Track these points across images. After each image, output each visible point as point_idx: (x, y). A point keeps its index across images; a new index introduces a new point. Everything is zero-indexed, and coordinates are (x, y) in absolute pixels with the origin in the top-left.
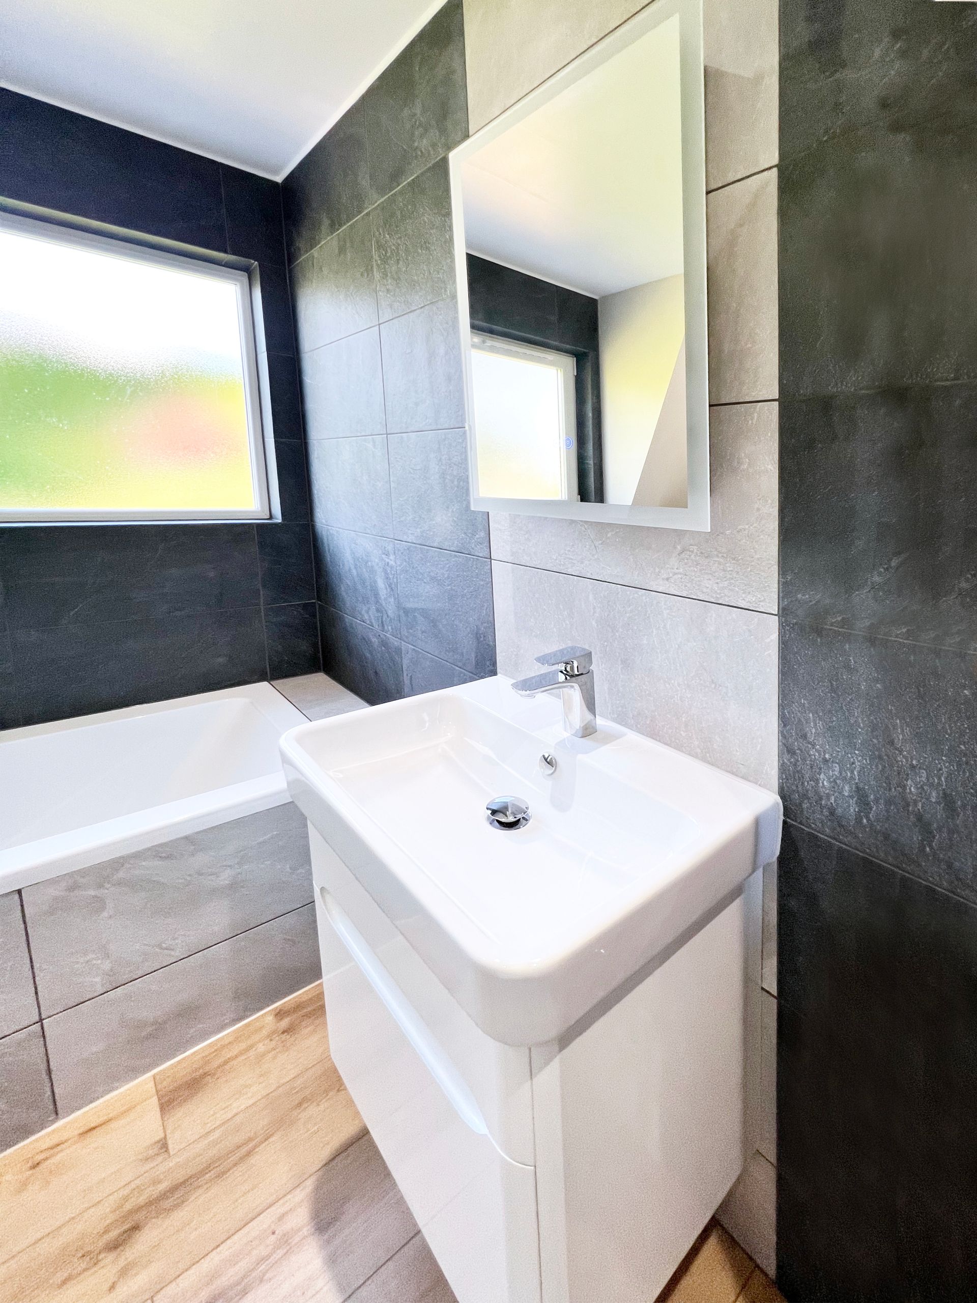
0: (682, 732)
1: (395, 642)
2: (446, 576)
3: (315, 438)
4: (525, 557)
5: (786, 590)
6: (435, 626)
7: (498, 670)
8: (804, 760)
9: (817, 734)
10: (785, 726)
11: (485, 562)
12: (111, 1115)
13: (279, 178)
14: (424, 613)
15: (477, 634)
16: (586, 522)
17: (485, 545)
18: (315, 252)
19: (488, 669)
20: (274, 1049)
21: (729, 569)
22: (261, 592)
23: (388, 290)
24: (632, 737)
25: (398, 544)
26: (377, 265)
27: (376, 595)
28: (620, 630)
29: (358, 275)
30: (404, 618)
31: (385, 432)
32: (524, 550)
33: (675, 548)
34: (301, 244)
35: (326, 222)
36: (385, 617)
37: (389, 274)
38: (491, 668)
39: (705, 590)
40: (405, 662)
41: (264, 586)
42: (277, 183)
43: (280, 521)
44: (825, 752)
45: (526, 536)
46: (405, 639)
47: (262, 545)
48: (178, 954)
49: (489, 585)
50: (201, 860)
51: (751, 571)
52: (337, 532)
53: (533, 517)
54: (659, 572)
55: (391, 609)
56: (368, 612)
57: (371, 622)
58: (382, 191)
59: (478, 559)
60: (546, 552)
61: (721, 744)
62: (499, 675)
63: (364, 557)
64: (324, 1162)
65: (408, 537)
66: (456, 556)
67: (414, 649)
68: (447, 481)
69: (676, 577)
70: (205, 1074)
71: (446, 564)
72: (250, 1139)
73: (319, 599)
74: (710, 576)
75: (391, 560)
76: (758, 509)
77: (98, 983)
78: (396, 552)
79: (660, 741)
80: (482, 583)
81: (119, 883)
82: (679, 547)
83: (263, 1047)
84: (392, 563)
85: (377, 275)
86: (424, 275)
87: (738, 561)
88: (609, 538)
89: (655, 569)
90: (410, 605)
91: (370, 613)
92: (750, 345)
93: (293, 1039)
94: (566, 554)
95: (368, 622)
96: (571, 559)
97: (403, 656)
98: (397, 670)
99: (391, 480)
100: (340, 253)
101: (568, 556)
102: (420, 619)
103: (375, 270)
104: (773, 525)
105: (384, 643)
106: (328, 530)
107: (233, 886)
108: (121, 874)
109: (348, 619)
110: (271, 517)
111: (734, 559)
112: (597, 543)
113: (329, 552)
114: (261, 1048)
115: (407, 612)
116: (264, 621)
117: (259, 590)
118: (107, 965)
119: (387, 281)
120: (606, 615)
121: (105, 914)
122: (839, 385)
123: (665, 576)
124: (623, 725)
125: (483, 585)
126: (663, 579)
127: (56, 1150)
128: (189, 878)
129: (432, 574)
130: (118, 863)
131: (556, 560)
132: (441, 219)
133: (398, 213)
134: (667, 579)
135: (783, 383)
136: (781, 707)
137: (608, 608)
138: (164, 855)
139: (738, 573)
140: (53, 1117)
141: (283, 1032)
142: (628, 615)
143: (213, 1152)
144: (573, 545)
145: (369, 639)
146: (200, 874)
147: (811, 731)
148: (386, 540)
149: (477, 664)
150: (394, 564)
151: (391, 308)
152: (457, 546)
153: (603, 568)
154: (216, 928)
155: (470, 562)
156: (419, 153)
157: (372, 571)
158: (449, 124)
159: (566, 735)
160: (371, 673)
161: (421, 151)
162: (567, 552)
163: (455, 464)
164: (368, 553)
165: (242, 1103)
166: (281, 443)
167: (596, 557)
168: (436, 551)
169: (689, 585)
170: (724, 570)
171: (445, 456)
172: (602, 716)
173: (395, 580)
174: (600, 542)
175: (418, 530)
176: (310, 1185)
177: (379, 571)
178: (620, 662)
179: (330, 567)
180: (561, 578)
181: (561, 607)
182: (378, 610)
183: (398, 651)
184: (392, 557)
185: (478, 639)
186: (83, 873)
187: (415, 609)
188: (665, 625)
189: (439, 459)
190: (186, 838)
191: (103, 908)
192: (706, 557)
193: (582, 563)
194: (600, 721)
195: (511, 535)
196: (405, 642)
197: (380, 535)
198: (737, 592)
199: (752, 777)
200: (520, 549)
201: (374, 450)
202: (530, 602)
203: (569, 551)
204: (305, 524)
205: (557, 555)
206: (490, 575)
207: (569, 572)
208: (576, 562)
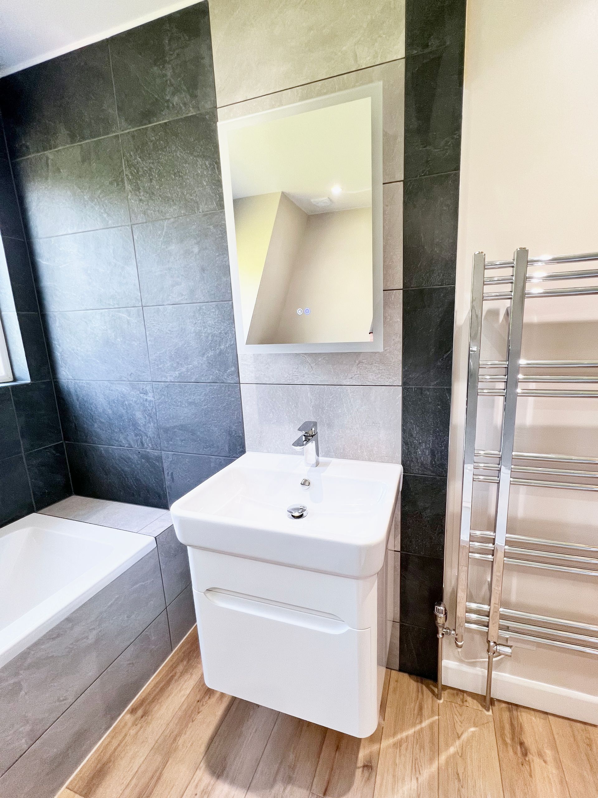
0: (359, 451)
1: (155, 453)
2: (202, 400)
3: (56, 310)
4: (266, 379)
5: (405, 375)
6: (194, 434)
7: (247, 449)
8: (411, 446)
9: (417, 433)
10: (404, 433)
11: (235, 386)
14: (183, 428)
15: (229, 432)
16: (305, 354)
17: (235, 375)
18: (49, 154)
19: (238, 451)
20: (141, 728)
21: (381, 369)
22: (22, 442)
23: (141, 200)
24: (334, 460)
25: (155, 384)
26: (128, 179)
27: (135, 424)
29: (107, 183)
30: (163, 435)
31: (141, 305)
32: (264, 374)
33: (355, 362)
35: (64, 132)
36: (144, 438)
37: (142, 188)
38: (241, 450)
39: (370, 380)
40: (165, 465)
41: (23, 436)
43: (29, 382)
44: (419, 440)
45: (266, 366)
46: (165, 449)
47: (17, 404)
48: (70, 700)
49: (239, 400)
51: (391, 368)
53: (271, 354)
54: (347, 375)
55: (151, 431)
56: (125, 438)
57: (129, 444)
58: (131, 121)
59: (229, 385)
60: (280, 374)
61: (377, 450)
62: (247, 452)
63: (120, 398)
64: (204, 753)
65: (167, 378)
66: (211, 385)
67: (173, 454)
69: (356, 376)
70: (104, 765)
71: (202, 392)
72: (156, 771)
73: (67, 439)
74: (372, 373)
75: (149, 397)
76: (394, 340)
77: (23, 743)
78: (154, 390)
79: (348, 459)
80: (233, 399)
81: (28, 668)
82: (357, 362)
84: (150, 399)
85: (128, 187)
86: (178, 195)
87: (385, 364)
88: (320, 361)
89: (345, 374)
90: (169, 425)
91: (128, 438)
92: (391, 263)
93: (150, 717)
94: (293, 373)
95: (126, 446)
96: (297, 376)
97: (164, 461)
98: (158, 472)
99: (148, 339)
100: (83, 161)
101: (294, 374)
102: (180, 432)
103: (126, 182)
104: (400, 346)
105: (146, 457)
106: (75, 383)
107: (97, 642)
108: (29, 661)
109: (102, 448)
110: (15, 380)
111: (383, 364)
112: (312, 365)
113: (78, 400)
114: (132, 732)
115: (166, 430)
116: (26, 466)
117: (19, 440)
118: (28, 728)
119: (140, 193)
120: (318, 402)
121: (23, 693)
122: (427, 284)
123: (350, 377)
124: (328, 457)
125: (234, 401)
126: (349, 378)
128: (70, 647)
129: (190, 400)
130: (23, 656)
131: (287, 377)
132: (193, 158)
133: (151, 144)
134: (351, 378)
135: (404, 282)
136: (403, 425)
137: (319, 398)
138: (54, 636)
139: (385, 370)
141: (142, 717)
142: (330, 400)
144: (298, 368)
145: (129, 458)
146: (78, 641)
147: (414, 433)
148: (143, 384)
149: (230, 450)
150: (152, 399)
151: (145, 214)
152: (212, 378)
153: (316, 377)
154: (90, 674)
155: (223, 388)
156: (171, 105)
157: (129, 407)
158: (199, 92)
161: (173, 104)
162: (294, 372)
164: (124, 395)
165: (139, 761)
166: (23, 315)
167: (312, 372)
168: (193, 385)
169: (362, 379)
170: (379, 370)
171: (200, 321)
173: (154, 410)
174: (315, 364)
175: (177, 373)
176: (203, 766)
177: (137, 406)
180: (290, 387)
181: (291, 403)
182: (137, 435)
183: (159, 459)
184: (150, 395)
185: (230, 435)
187: (174, 427)
188: (350, 401)
191: (21, 689)
192: (371, 365)
193: (304, 377)
195: (255, 367)
196: (165, 451)
197: (137, 380)
198: (385, 379)
199: (390, 461)
200: (262, 374)
201: (128, 318)
202: (269, 405)
203: (295, 371)
204: (48, 382)
205: (287, 374)
206: (239, 394)
207: (295, 383)
208: (300, 377)
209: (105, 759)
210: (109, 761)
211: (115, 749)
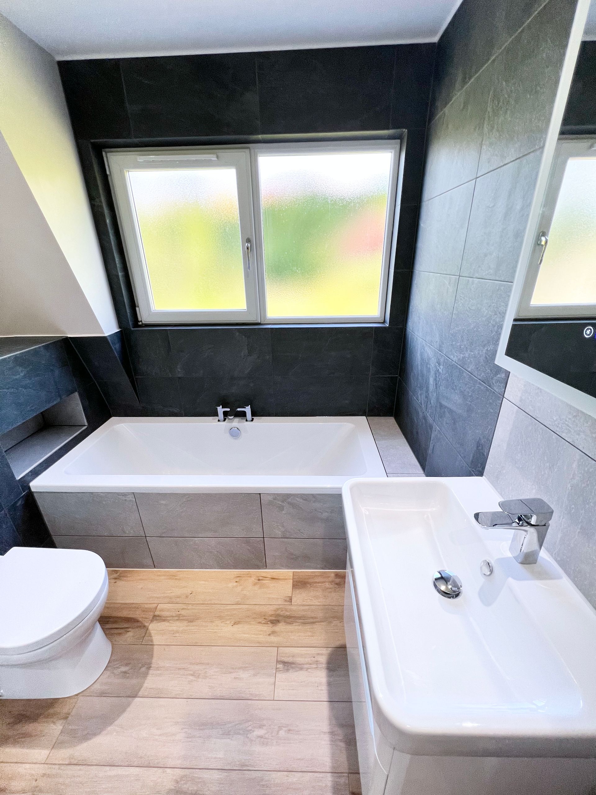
1: (430, 420)
2: (470, 394)
3: (419, 270)
4: (530, 407)
6: (454, 423)
7: (485, 474)
11: (499, 397)
12: (279, 578)
13: (435, 39)
14: (451, 412)
15: (478, 442)
17: (502, 384)
18: (446, 110)
19: (478, 468)
22: (371, 368)
23: (490, 144)
25: (447, 359)
26: (489, 116)
27: (428, 388)
28: (592, 504)
30: (438, 410)
31: (459, 274)
32: (531, 401)
34: (439, 104)
35: (460, 78)
36: (429, 403)
37: (496, 127)
38: (480, 469)
41: (373, 364)
42: (435, 43)
43: (388, 326)
45: (537, 391)
47: (375, 341)
48: (305, 536)
49: (497, 415)
50: (317, 505)
52: (417, 338)
55: (433, 399)
56: (421, 395)
57: (421, 402)
59: (494, 393)
60: (549, 412)
62: (484, 477)
63: (427, 360)
65: (454, 357)
66: (480, 384)
67: (439, 431)
68: (490, 324)
71: (473, 386)
73: (400, 375)
75: (441, 369)
77: (280, 534)
78: (445, 364)
80: (493, 410)
81: (289, 503)
83: (328, 585)
84: (440, 370)
85: (486, 130)
90: (444, 403)
91: (422, 396)
93: (339, 589)
94: (566, 421)
95: (420, 401)
97: (433, 431)
98: (427, 437)
99: (454, 312)
100: (464, 107)
101: (566, 423)
102: (447, 415)
103: (486, 122)
105: (425, 418)
106: (412, 335)
107: (327, 520)
108: (289, 500)
109: (411, 393)
110: (384, 321)
115: (441, 406)
116: (369, 385)
117: (370, 366)
118: (283, 529)
119: (492, 134)
121: (284, 512)
125: (492, 413)
127: (265, 579)
128: (312, 511)
129: (462, 389)
130: (288, 496)
138: (304, 498)
140: (265, 567)
141: (336, 584)
143: (304, 613)
144: (575, 416)
145: (418, 412)
146: (316, 511)
148: (441, 354)
150: (441, 372)
151: (489, 161)
152: (482, 377)
154: (318, 533)
155: (488, 392)
157: (429, 370)
159: (509, 555)
160: (415, 431)
162: (567, 419)
163: (499, 313)
164: (429, 358)
165: (316, 602)
166: (398, 273)
168: (469, 375)
171: (494, 303)
172: (548, 550)
173: (440, 383)
175: (462, 355)
176: (330, 650)
177: (432, 373)
178: (579, 527)
179: (408, 359)
180: (554, 437)
182: (426, 397)
183: (431, 427)
184: (441, 367)
185: (478, 447)
186: (278, 495)
187: (446, 407)
189: (489, 305)
190: (312, 495)
191: (283, 510)
193: (579, 434)
194: (543, 554)
196: (436, 423)
197: (439, 349)
200: (528, 398)
201: (448, 286)
202: (522, 442)
203: (570, 419)
204: (401, 328)
205: (558, 417)
206: (499, 408)
207: (563, 435)
208: (573, 431)
209: (310, 581)
210: (310, 584)
211: (316, 583)
